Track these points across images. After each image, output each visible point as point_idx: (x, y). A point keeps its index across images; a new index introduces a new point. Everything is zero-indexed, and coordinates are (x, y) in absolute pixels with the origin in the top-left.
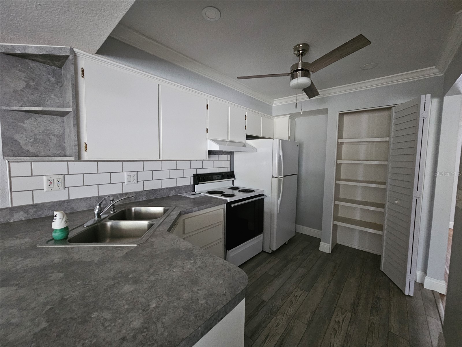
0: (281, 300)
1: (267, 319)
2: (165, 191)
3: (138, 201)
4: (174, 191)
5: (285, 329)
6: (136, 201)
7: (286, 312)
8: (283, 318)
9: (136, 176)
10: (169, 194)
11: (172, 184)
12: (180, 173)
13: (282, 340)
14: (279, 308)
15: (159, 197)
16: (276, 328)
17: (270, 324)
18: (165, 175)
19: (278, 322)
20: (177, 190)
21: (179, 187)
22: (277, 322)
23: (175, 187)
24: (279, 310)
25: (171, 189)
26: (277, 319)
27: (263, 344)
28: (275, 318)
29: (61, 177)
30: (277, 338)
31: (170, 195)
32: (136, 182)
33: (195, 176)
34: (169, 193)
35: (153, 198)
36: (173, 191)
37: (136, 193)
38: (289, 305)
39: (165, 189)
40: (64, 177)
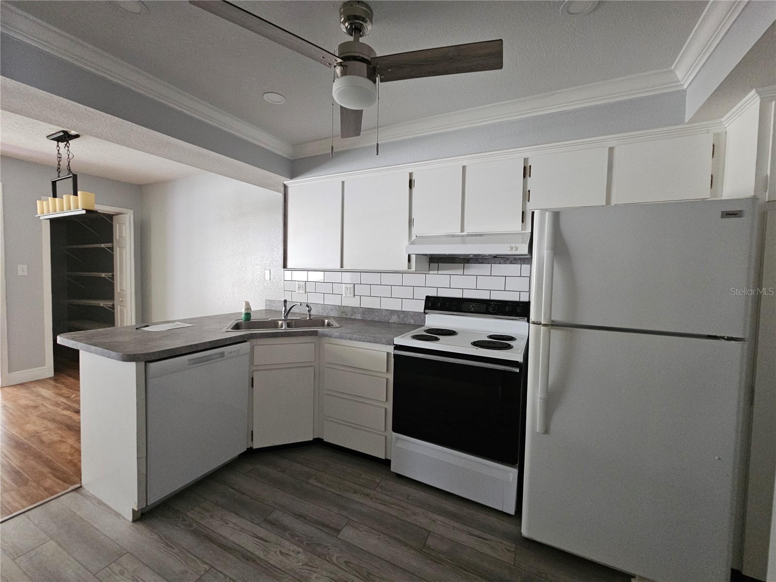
0: (346, 562)
1: (296, 538)
2: (384, 314)
3: (354, 318)
4: (396, 316)
5: (274, 566)
6: (352, 317)
7: (314, 569)
8: (300, 564)
9: (352, 289)
10: (390, 319)
11: (395, 305)
12: (407, 292)
13: (254, 561)
14: (322, 557)
15: (376, 320)
16: (278, 552)
17: (287, 543)
18: (386, 291)
19: (290, 555)
20: (402, 316)
21: (403, 312)
22: (291, 553)
23: (398, 311)
24: (319, 557)
25: (393, 312)
26: (298, 553)
27: (252, 534)
28: (301, 550)
29: (304, 283)
30: (260, 553)
31: (391, 321)
32: (352, 295)
33: (428, 298)
34: (389, 317)
35: (370, 319)
36: (394, 315)
37: (353, 308)
38: (332, 576)
39: (384, 311)
40: (305, 283)
